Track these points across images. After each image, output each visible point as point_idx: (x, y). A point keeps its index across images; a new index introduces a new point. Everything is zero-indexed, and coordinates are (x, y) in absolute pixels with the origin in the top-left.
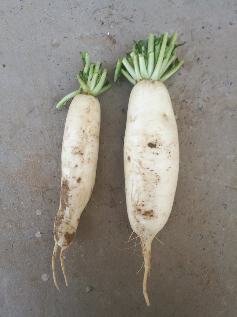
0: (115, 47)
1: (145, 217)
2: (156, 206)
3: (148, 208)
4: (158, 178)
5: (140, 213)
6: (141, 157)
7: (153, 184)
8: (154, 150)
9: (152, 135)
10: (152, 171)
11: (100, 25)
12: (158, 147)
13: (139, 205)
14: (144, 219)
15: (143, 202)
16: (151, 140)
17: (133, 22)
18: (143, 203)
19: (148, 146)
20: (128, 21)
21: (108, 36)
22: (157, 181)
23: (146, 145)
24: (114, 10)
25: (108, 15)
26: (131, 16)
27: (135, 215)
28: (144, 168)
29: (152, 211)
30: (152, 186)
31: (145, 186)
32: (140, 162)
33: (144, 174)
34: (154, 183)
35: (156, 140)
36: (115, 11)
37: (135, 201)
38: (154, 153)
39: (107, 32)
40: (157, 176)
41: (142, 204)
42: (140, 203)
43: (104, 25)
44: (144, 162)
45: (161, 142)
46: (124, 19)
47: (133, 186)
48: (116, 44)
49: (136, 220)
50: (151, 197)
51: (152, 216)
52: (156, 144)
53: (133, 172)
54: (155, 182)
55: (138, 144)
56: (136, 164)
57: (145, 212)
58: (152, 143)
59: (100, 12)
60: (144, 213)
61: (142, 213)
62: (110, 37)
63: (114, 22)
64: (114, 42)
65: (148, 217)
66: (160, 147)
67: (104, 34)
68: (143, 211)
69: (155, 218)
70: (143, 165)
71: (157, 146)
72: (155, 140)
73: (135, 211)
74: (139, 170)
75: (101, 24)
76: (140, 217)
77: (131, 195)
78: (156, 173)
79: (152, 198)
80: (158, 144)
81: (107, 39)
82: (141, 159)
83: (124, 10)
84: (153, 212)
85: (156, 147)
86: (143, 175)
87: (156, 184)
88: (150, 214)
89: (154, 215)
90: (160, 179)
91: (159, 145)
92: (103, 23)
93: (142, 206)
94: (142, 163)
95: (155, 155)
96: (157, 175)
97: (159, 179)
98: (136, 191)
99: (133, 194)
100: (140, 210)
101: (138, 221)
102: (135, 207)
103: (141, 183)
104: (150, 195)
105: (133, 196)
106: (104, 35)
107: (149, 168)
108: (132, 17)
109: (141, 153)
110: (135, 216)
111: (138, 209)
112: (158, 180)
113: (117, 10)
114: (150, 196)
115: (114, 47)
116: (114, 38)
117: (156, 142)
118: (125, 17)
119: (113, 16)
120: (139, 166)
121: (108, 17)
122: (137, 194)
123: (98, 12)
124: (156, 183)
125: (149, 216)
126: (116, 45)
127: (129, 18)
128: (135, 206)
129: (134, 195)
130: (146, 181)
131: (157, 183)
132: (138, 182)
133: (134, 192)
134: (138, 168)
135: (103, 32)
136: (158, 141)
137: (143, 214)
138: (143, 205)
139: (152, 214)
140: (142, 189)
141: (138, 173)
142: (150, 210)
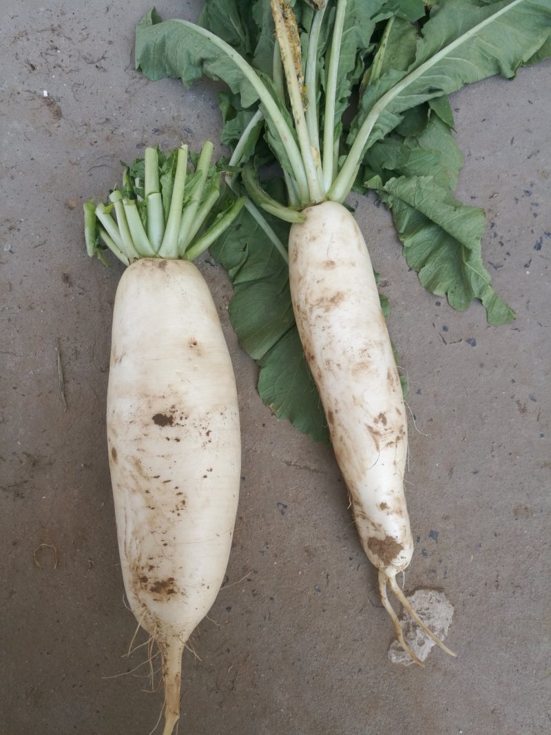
0: (59, 126)
1: (158, 596)
2: (181, 568)
3: (162, 574)
4: (181, 498)
5: (146, 586)
6: (138, 450)
7: (170, 515)
8: (169, 431)
9: (162, 394)
10: (165, 482)
11: (26, 70)
12: (177, 424)
13: (143, 568)
14: (155, 600)
15: (151, 559)
16: (161, 407)
17: (105, 71)
18: (151, 563)
19: (153, 421)
20: (93, 65)
21: (45, 98)
22: (179, 508)
23: (149, 419)
24: (63, 38)
25: (47, 50)
26: (100, 56)
27: (136, 590)
28: (147, 478)
29: (171, 579)
30: (169, 519)
31: (151, 522)
32: (138, 464)
33: (147, 492)
34: (173, 512)
35: (173, 407)
36: (65, 40)
37: (133, 559)
38: (168, 439)
39: (42, 89)
40: (180, 494)
41: (148, 564)
42: (144, 562)
43: (35, 72)
44: (145, 463)
45: (184, 410)
46: (84, 60)
47: (126, 521)
48: (62, 119)
49: (140, 602)
50: (168, 546)
51: (171, 592)
52: (174, 417)
53: (124, 488)
54: (175, 509)
55: (132, 420)
56: (130, 467)
57: (155, 583)
58: (163, 414)
59: (28, 40)
60: (154, 586)
61: (149, 587)
62: (49, 102)
63: (60, 66)
64: (58, 114)
65: (164, 596)
66: (182, 423)
67: (35, 92)
68: (151, 581)
69: (179, 595)
70: (145, 471)
71: (175, 422)
72: (169, 406)
73: (136, 583)
74: (137, 482)
75: (30, 68)
76: (147, 597)
77: (125, 543)
78: (177, 488)
79: (169, 550)
80: (177, 415)
81: (41, 106)
82: (139, 455)
83: (84, 39)
84: (174, 582)
85: (173, 425)
86: (147, 495)
87: (178, 515)
88: (167, 589)
89: (176, 590)
90: (186, 500)
91: (181, 418)
92: (33, 68)
93: (149, 570)
94: (142, 465)
95: (172, 442)
96: (178, 491)
97: (184, 502)
98: (134, 533)
99: (128, 541)
100: (144, 579)
101: (144, 605)
102: (134, 572)
103: (144, 515)
104: (165, 542)
105: (128, 545)
106: (35, 95)
107: (158, 477)
108: (103, 58)
109: (138, 440)
110: (136, 594)
111: (141, 576)
112: (181, 504)
113: (70, 39)
114: (165, 545)
115: (56, 125)
116: (59, 104)
117: (173, 410)
118: (88, 56)
119: (59, 51)
120: (136, 473)
121: (47, 54)
122: (138, 541)
123: (24, 39)
124: (177, 512)
125: (165, 594)
126: (62, 121)
127: (95, 60)
128: (133, 569)
129: (131, 543)
130: (153, 509)
131: (180, 512)
132: (136, 512)
133: (130, 537)
134: (133, 477)
135: (32, 89)
136: (177, 407)
137: (153, 590)
138: (151, 568)
139: (171, 587)
140: (146, 528)
141: (134, 491)
142: (166, 579)
